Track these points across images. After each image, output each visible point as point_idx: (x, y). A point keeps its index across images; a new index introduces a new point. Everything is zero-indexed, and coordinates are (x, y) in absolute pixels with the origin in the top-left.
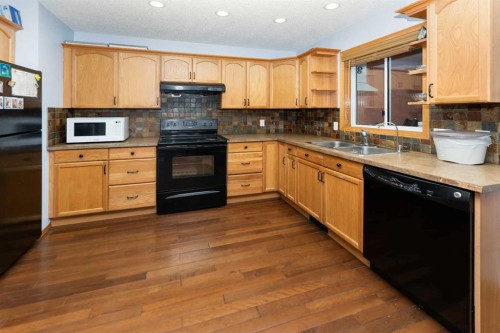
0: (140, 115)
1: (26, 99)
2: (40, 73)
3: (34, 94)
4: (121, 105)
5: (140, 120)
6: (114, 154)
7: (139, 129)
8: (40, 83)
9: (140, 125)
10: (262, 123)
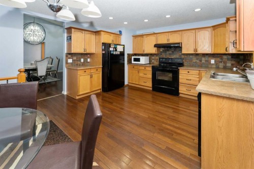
0: (153, 56)
1: (120, 52)
2: (124, 45)
3: (122, 50)
4: (145, 52)
5: (153, 58)
6: (141, 68)
7: (153, 61)
8: (124, 48)
9: (153, 59)
10: (213, 61)
